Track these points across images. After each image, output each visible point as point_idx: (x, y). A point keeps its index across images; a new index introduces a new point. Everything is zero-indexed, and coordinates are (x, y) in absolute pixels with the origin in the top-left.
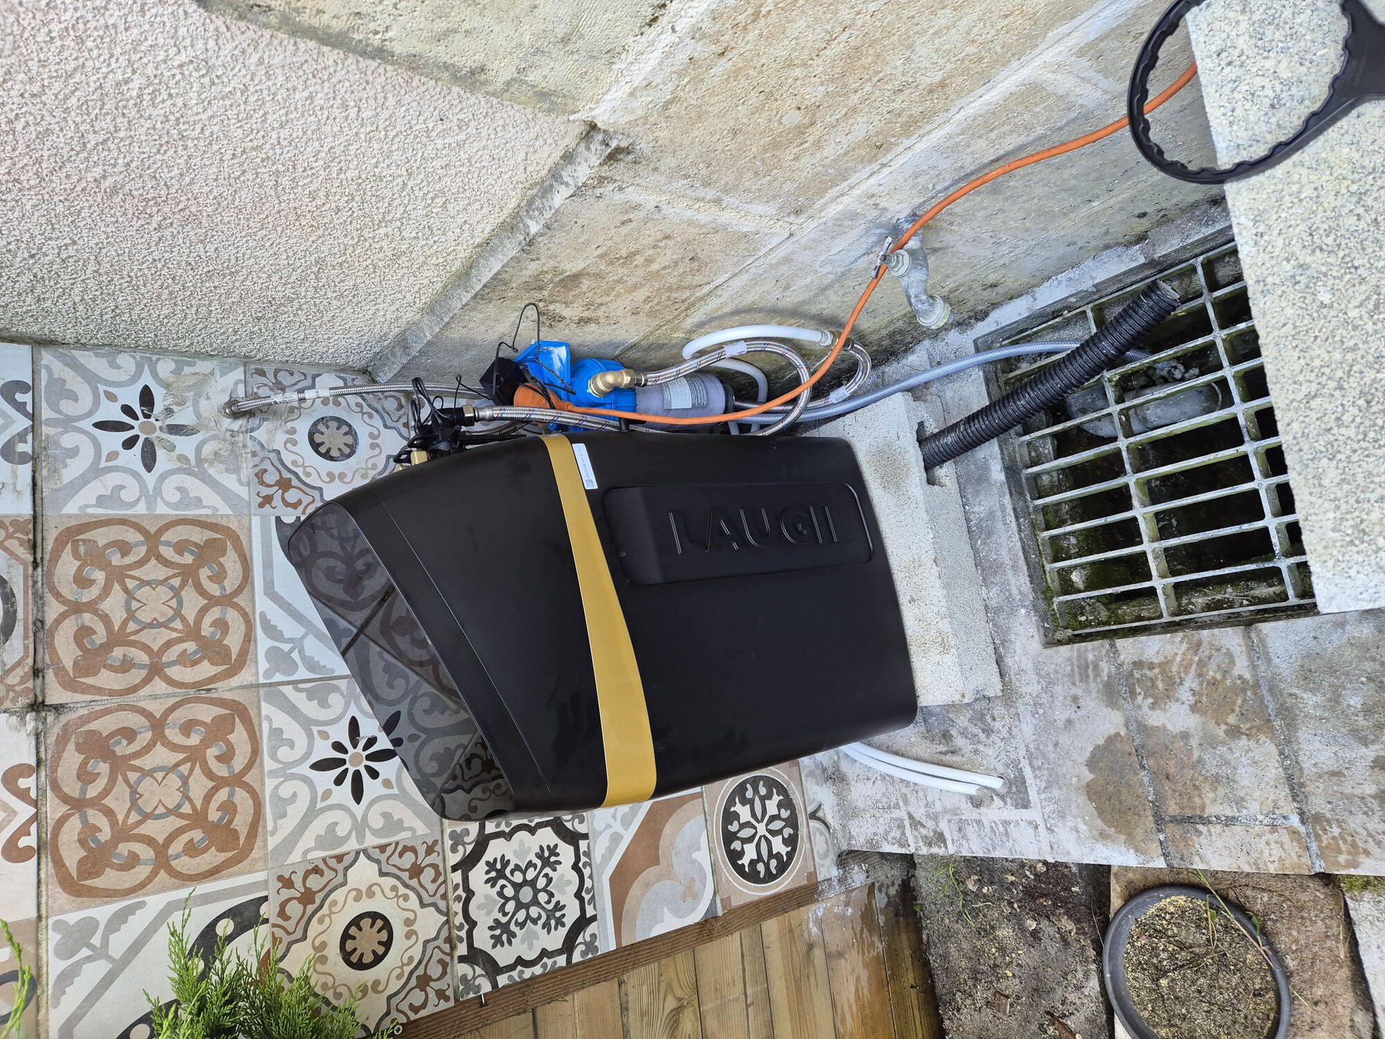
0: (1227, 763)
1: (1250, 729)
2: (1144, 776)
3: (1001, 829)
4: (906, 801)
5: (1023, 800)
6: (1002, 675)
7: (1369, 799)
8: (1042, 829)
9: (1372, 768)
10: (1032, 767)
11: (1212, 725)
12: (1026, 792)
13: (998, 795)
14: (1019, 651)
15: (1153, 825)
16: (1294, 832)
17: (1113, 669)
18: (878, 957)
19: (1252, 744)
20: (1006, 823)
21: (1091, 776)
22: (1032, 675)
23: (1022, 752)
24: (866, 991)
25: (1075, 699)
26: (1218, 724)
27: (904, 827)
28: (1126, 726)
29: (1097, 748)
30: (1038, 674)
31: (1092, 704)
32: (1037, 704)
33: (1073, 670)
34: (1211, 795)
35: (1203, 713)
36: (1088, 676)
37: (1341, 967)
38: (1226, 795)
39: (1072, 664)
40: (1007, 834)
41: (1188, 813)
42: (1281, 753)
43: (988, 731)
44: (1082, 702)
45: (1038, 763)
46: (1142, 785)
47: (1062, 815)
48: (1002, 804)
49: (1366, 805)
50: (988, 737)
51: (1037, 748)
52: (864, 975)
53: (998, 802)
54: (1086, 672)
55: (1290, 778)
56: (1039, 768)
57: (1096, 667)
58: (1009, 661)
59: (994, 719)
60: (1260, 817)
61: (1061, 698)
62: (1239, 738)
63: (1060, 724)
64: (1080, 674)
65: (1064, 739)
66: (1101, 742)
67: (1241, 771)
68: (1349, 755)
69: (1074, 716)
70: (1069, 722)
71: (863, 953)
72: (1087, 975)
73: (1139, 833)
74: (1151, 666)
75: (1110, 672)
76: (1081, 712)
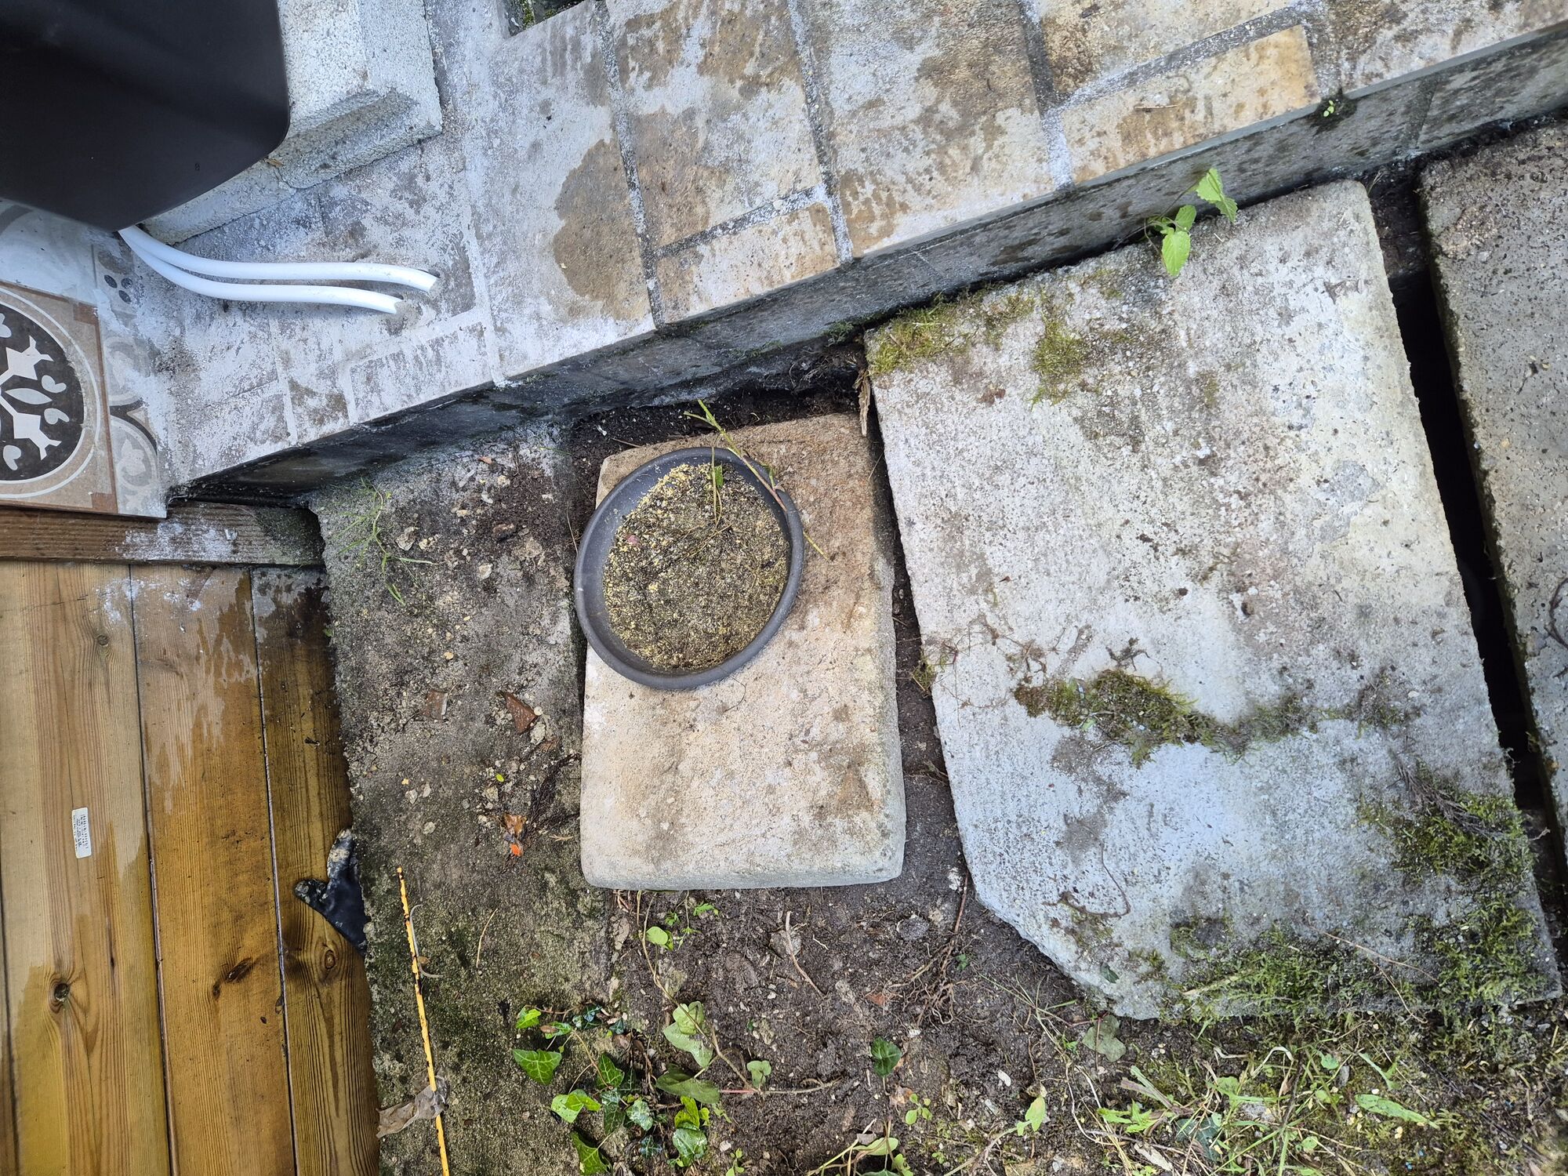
0: (741, 137)
1: (770, 75)
2: (633, 198)
3: (430, 353)
4: (287, 362)
5: (463, 297)
6: (443, 102)
7: (912, 126)
8: (489, 335)
9: (917, 79)
10: (479, 236)
11: (725, 85)
12: (470, 284)
13: (428, 302)
14: (470, 54)
15: (640, 270)
16: (818, 212)
17: (599, 41)
18: (247, 686)
19: (773, 96)
20: (438, 343)
21: (563, 223)
22: (487, 89)
23: (467, 219)
24: (216, 731)
25: (545, 106)
26: (732, 81)
27: (282, 407)
28: (613, 127)
29: (573, 174)
30: (495, 83)
31: (568, 106)
32: (492, 133)
33: (544, 60)
34: (718, 195)
35: (714, 71)
36: (564, 64)
37: (862, 509)
38: (737, 188)
39: (545, 50)
40: (439, 360)
41: (687, 233)
42: (808, 96)
43: (417, 204)
44: (554, 108)
45: (487, 229)
46: (629, 212)
47: (518, 301)
48: (433, 313)
49: (906, 137)
50: (418, 212)
51: (488, 205)
52: (215, 708)
53: (428, 312)
54: (562, 56)
55: (817, 130)
56: (490, 236)
57: (577, 45)
58: (454, 77)
59: (428, 179)
60: (777, 204)
61: (525, 111)
62: (757, 93)
63: (522, 154)
64: (555, 64)
65: (527, 177)
66: (577, 164)
67: (758, 142)
68: (891, 69)
69: (543, 134)
70: (536, 146)
71: (218, 674)
72: (554, 620)
73: (622, 289)
74: (650, 21)
75: (595, 48)
76: (554, 125)
